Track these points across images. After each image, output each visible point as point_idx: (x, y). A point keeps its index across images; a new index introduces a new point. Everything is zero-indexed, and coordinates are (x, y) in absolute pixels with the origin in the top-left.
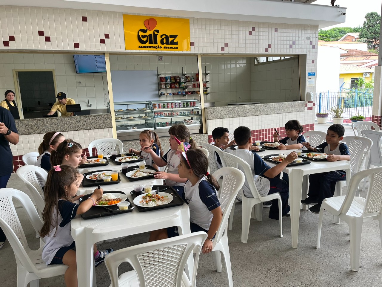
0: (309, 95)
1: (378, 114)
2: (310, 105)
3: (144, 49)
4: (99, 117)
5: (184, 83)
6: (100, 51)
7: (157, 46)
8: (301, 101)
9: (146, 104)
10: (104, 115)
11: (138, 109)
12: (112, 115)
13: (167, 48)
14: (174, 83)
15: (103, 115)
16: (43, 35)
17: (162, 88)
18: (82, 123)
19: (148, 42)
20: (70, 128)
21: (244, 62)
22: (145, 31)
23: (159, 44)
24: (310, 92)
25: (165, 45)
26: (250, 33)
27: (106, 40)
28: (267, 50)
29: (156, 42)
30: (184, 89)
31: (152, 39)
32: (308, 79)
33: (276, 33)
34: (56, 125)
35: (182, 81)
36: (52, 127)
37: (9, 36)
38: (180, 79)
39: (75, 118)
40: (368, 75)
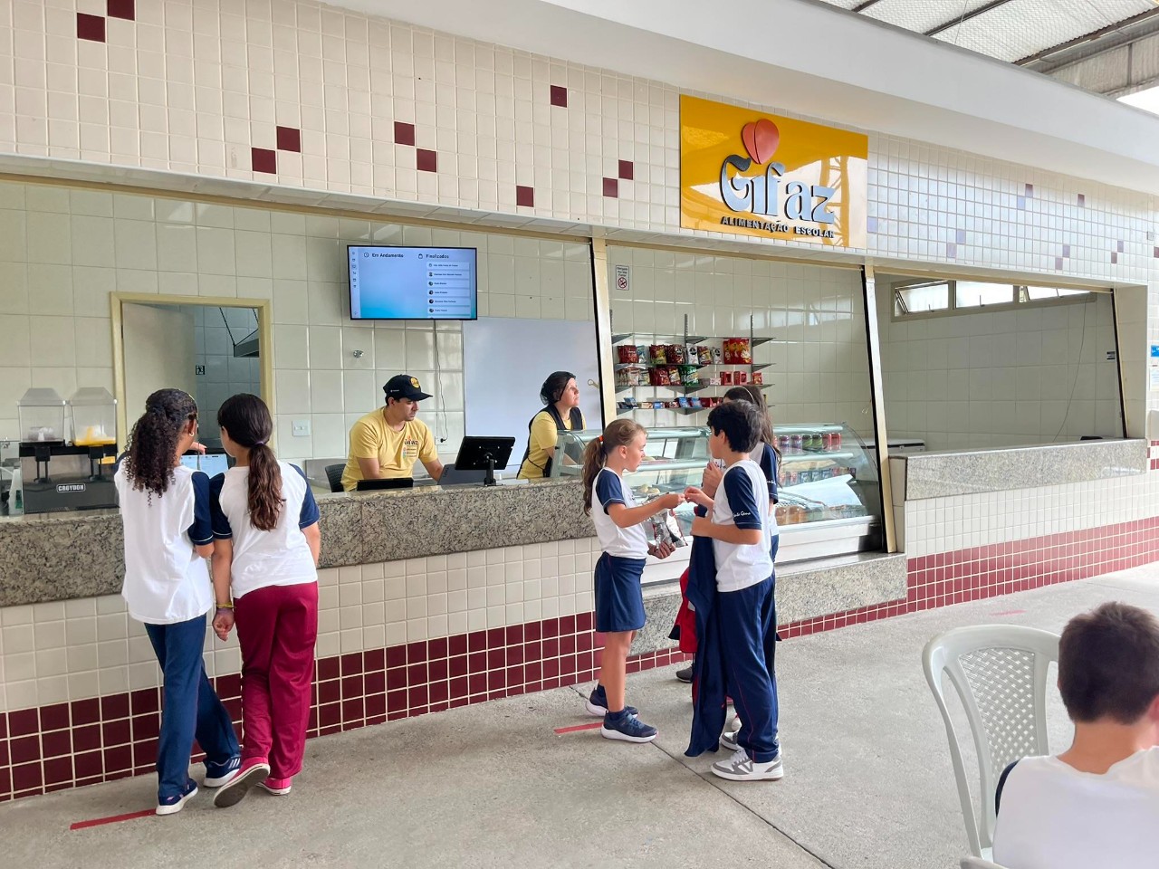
0: (1155, 420)
2: (1156, 453)
3: (737, 228)
5: (698, 368)
6: (601, 224)
7: (776, 224)
8: (1131, 441)
13: (803, 230)
14: (665, 369)
16: (411, 142)
17: (629, 384)
24: (1156, 409)
27: (622, 184)
28: (1059, 264)
32: (1152, 368)
33: (1080, 209)
35: (690, 362)
37: (280, 130)
38: (685, 355)
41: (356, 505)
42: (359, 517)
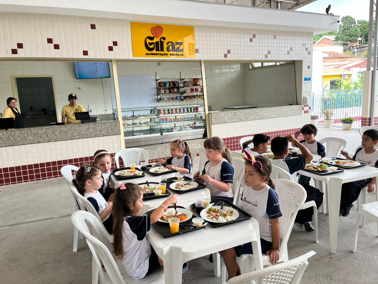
0: (305, 99)
1: (367, 116)
2: (306, 108)
3: (151, 55)
4: (107, 124)
5: (183, 87)
6: (109, 58)
7: (164, 53)
8: (298, 105)
9: (151, 110)
10: (113, 122)
11: (143, 115)
12: (120, 122)
13: (173, 55)
14: (173, 88)
15: (111, 122)
16: (52, 43)
17: (161, 93)
18: (91, 131)
19: (155, 49)
20: (79, 136)
21: (239, 66)
22: (152, 39)
23: (165, 51)
24: (306, 96)
25: (171, 52)
26: (251, 40)
27: (114, 47)
28: (266, 56)
29: (162, 50)
30: (182, 93)
31: (159, 46)
32: (304, 84)
33: (274, 40)
34: (65, 133)
35: (180, 86)
36: (61, 135)
37: (18, 44)
38: (179, 84)
39: (84, 126)
40: (347, 77)
41: (45, 129)
42: (46, 132)
